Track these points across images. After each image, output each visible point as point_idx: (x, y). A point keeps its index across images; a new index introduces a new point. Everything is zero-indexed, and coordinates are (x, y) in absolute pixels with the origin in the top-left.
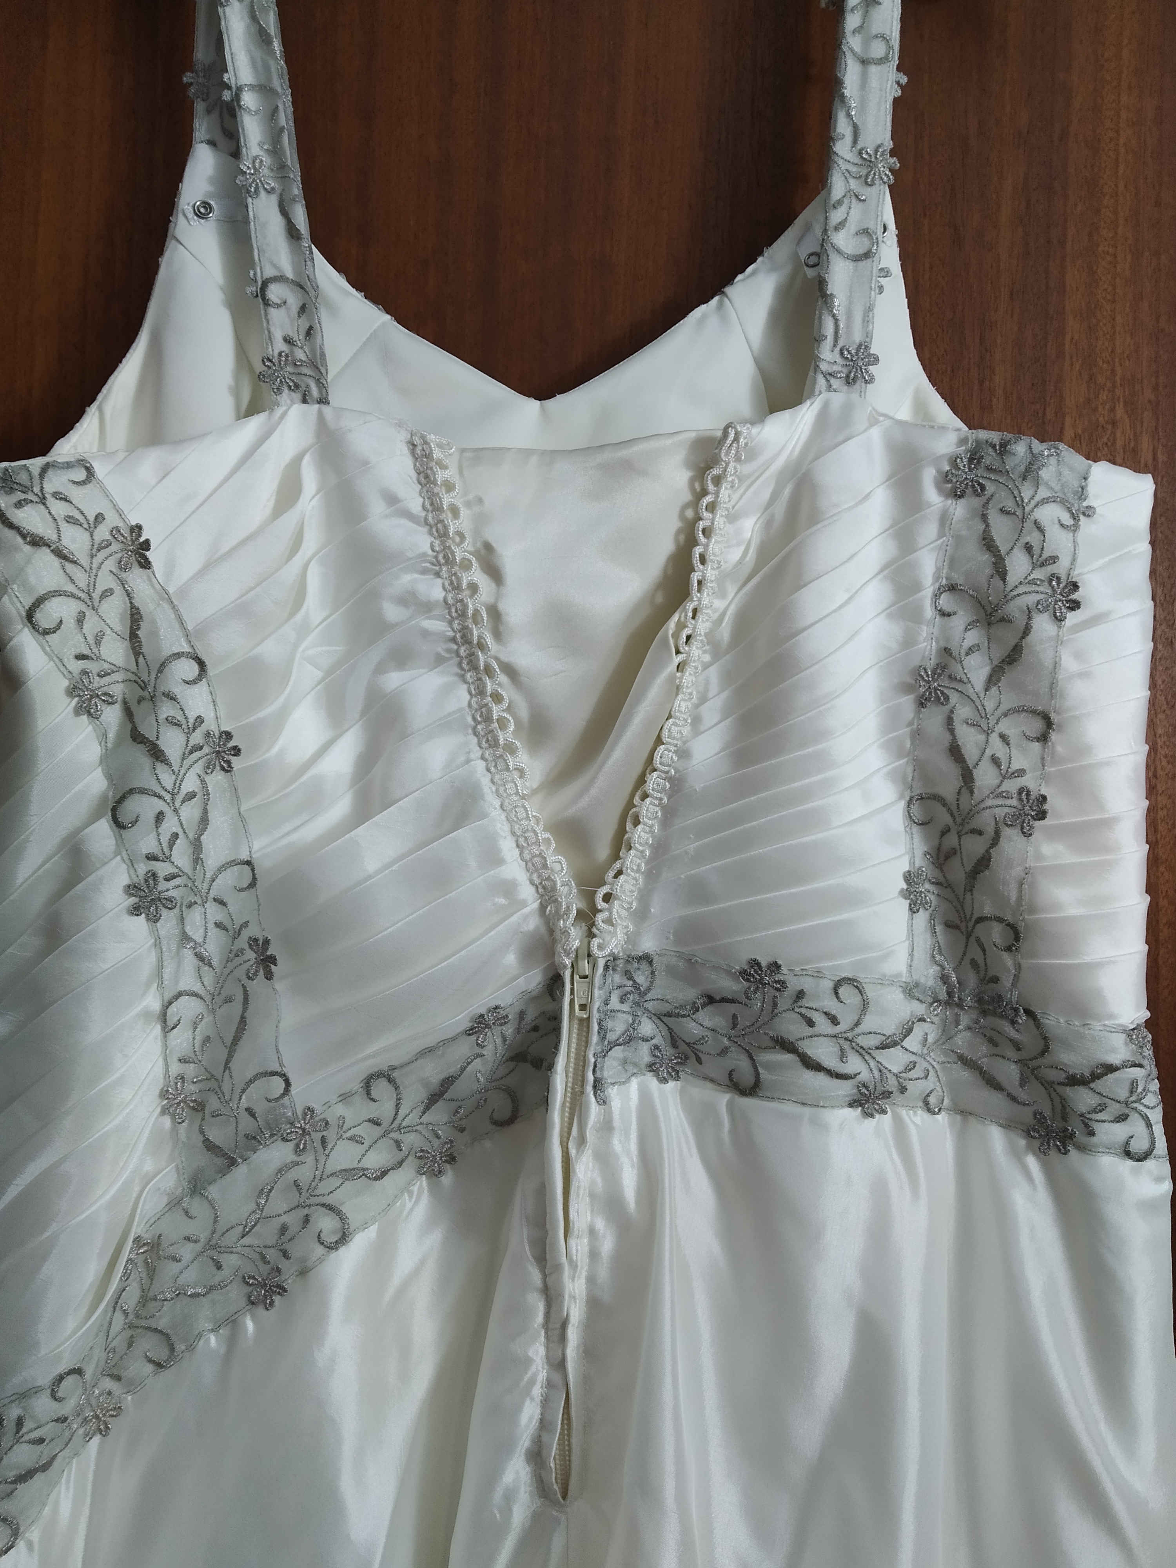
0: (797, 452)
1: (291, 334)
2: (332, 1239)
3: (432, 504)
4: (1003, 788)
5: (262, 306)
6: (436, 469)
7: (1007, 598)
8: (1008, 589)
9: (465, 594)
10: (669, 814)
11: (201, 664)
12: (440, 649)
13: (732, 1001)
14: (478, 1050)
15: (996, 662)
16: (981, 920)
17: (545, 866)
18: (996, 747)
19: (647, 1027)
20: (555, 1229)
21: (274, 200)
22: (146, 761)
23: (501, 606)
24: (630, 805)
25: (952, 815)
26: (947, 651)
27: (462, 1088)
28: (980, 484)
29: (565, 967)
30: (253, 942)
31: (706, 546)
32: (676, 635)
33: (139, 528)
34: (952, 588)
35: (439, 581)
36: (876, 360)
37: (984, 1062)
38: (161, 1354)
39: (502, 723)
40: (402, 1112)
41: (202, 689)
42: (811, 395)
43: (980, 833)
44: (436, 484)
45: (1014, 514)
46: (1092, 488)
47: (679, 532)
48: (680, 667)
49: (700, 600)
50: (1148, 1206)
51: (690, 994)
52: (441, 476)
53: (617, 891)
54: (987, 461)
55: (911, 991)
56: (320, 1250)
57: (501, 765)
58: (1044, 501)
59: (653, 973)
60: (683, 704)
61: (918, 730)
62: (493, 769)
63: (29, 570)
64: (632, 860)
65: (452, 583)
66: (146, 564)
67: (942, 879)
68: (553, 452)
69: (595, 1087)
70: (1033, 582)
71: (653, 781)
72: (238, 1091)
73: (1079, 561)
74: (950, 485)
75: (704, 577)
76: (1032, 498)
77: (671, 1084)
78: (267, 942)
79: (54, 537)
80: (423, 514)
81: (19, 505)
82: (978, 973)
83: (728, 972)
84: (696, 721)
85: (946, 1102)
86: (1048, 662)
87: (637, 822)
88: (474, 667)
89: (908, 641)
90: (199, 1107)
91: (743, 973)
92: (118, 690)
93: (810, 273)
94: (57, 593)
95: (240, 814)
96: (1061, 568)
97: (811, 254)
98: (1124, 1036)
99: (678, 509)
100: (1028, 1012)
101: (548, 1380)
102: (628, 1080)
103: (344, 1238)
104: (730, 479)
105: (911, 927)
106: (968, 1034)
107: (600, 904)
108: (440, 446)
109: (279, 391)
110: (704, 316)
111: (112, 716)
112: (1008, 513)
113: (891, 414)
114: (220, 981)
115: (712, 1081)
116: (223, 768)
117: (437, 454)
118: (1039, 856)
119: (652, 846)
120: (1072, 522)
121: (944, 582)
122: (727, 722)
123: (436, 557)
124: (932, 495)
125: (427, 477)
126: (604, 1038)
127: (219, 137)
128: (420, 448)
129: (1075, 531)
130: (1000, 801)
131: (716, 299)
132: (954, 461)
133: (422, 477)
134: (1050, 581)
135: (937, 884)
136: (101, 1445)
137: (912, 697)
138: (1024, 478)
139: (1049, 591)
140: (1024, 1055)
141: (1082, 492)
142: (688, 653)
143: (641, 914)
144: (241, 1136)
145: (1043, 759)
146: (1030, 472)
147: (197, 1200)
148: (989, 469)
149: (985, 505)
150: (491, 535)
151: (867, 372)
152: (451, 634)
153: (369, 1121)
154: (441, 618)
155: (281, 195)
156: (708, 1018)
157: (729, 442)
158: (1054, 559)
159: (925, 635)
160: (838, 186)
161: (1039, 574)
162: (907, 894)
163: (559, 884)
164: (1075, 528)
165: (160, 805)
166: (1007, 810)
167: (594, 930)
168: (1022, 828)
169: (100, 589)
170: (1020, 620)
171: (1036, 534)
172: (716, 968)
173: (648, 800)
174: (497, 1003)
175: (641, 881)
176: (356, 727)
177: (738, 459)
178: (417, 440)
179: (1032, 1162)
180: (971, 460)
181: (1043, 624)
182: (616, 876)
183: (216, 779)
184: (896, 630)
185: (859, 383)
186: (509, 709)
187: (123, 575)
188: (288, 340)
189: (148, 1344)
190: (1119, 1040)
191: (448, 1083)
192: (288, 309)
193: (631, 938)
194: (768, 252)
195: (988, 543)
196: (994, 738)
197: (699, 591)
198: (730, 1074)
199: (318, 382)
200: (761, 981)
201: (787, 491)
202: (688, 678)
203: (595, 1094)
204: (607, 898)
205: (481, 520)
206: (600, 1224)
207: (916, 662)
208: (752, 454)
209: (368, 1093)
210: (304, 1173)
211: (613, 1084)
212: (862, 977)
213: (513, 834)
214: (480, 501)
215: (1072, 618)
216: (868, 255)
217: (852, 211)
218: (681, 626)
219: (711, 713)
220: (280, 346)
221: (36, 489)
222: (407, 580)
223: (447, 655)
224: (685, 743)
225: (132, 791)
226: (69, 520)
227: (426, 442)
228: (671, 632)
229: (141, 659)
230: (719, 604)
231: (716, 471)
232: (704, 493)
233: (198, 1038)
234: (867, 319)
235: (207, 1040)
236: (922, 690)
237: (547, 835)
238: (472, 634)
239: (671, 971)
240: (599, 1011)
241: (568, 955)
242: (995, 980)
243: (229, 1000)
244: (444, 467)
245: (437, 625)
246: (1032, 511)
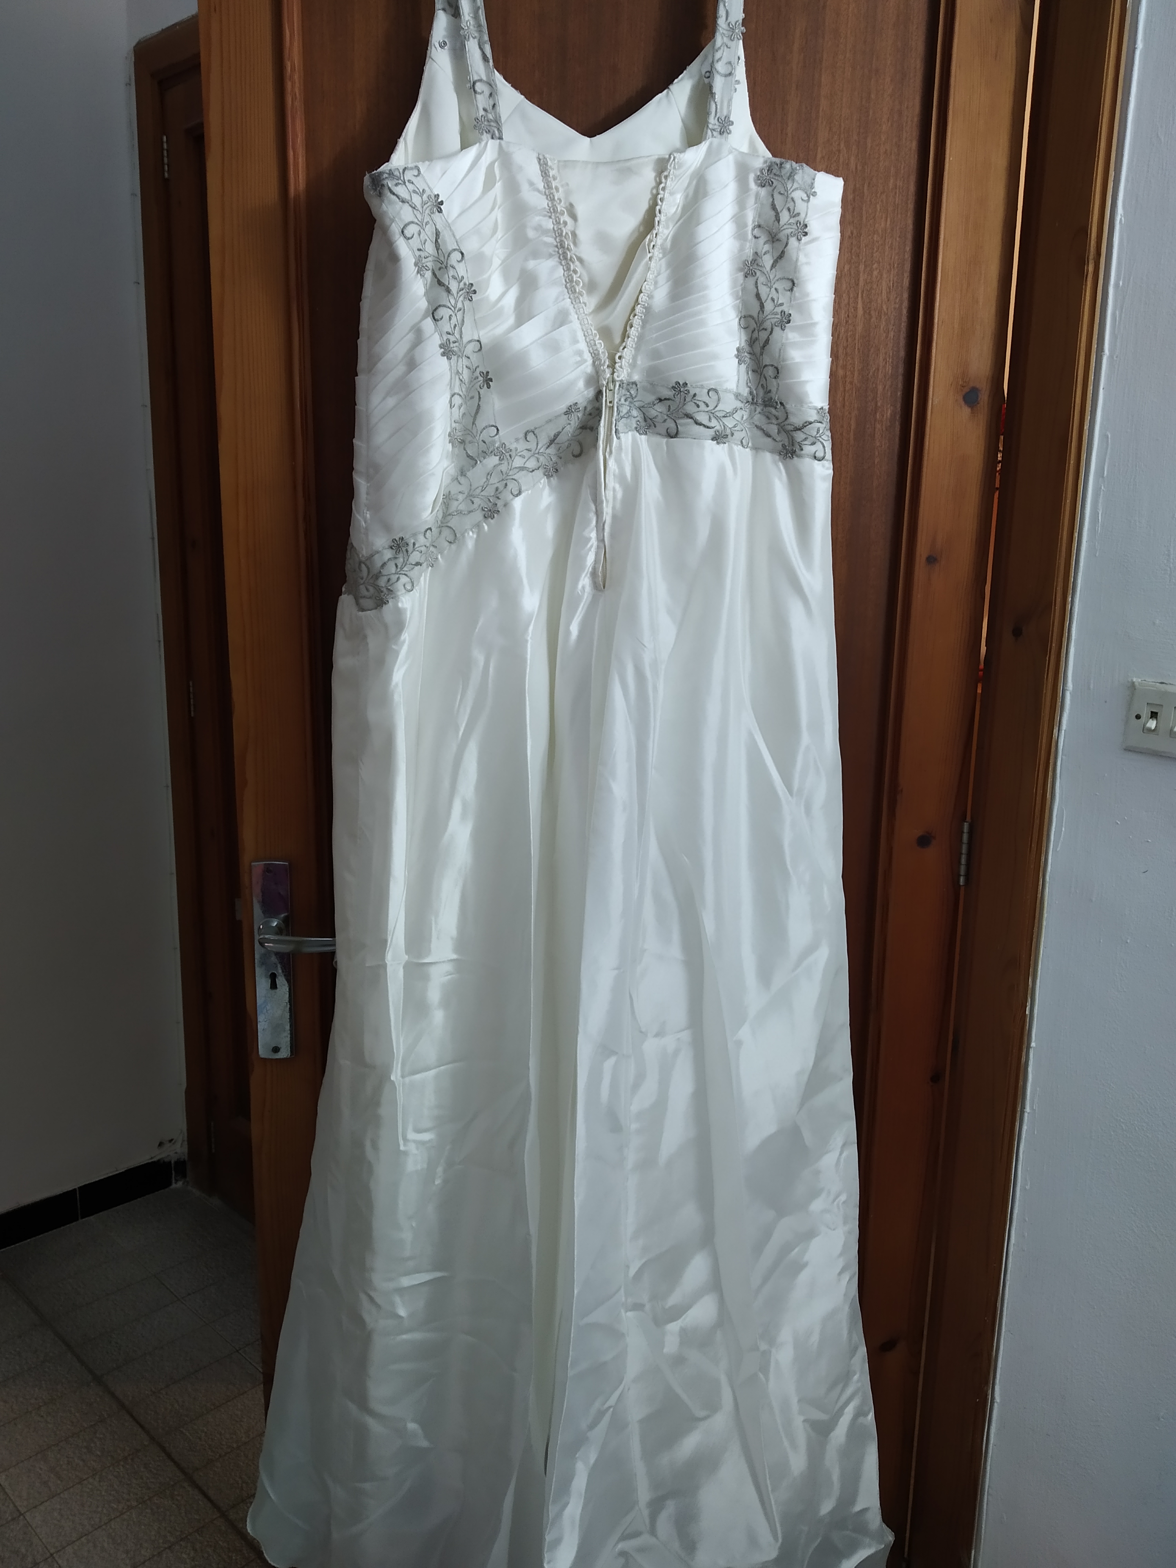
0: (698, 165)
1: (486, 106)
2: (516, 493)
3: (548, 186)
4: (775, 311)
5: (473, 93)
6: (550, 170)
7: (780, 231)
8: (780, 226)
9: (562, 226)
10: (644, 322)
11: (462, 254)
12: (551, 250)
13: (668, 399)
14: (569, 422)
15: (775, 258)
16: (766, 366)
17: (595, 345)
18: (773, 294)
19: (635, 413)
20: (601, 486)
21: (476, 41)
22: (445, 294)
23: (577, 232)
24: (629, 319)
25: (756, 323)
26: (756, 253)
27: (563, 438)
28: (772, 181)
29: (604, 385)
30: (481, 373)
31: (661, 206)
32: (649, 245)
33: (438, 195)
34: (759, 226)
35: (551, 220)
36: (733, 123)
37: (765, 427)
38: (451, 538)
39: (577, 283)
40: (539, 447)
41: (462, 264)
42: (705, 139)
43: (766, 330)
44: (549, 176)
45: (784, 194)
46: (816, 184)
47: (650, 199)
48: (650, 258)
49: (658, 230)
50: (824, 479)
51: (651, 398)
52: (551, 173)
53: (624, 354)
54: (774, 171)
55: (737, 396)
56: (511, 496)
57: (577, 301)
58: (796, 189)
59: (637, 390)
60: (651, 276)
61: (744, 287)
62: (574, 303)
63: (402, 212)
64: (630, 342)
65: (556, 221)
66: (440, 211)
67: (752, 352)
68: (598, 163)
69: (616, 432)
70: (790, 224)
71: (638, 309)
72: (479, 432)
73: (808, 216)
74: (759, 181)
75: (660, 220)
76: (791, 188)
77: (643, 437)
78: (488, 373)
79: (410, 199)
80: (544, 190)
81: (396, 185)
82: (764, 389)
83: (668, 388)
84: (656, 283)
85: (750, 444)
86: (795, 259)
87: (631, 326)
88: (565, 258)
89: (741, 249)
90: (463, 442)
91: (673, 387)
92: (430, 265)
93: (706, 81)
94: (412, 222)
95: (475, 320)
96: (801, 218)
97: (706, 72)
98: (816, 411)
99: (650, 191)
100: (781, 404)
101: (598, 546)
102: (628, 432)
103: (520, 493)
104: (671, 177)
105: (738, 371)
106: (759, 415)
107: (617, 360)
108: (550, 159)
109: (482, 133)
110: (660, 99)
111: (428, 274)
112: (782, 194)
113: (738, 148)
114: (469, 390)
115: (660, 434)
116: (469, 300)
117: (550, 163)
118: (787, 339)
119: (637, 337)
120: (807, 198)
121: (756, 223)
122: (669, 283)
123: (550, 210)
124: (753, 186)
125: (545, 173)
126: (619, 414)
127: (447, 7)
128: (542, 161)
129: (808, 202)
130: (773, 316)
131: (665, 91)
132: (761, 171)
133: (543, 173)
134: (797, 224)
135: (750, 353)
136: (431, 570)
137: (742, 273)
138: (789, 179)
139: (796, 228)
140: (780, 421)
141: (812, 186)
142: (653, 253)
143: (633, 365)
144: (480, 451)
145: (791, 298)
146: (791, 176)
147: (463, 477)
148: (775, 174)
149: (773, 190)
150: (574, 199)
151: (728, 129)
152: (555, 243)
153: (527, 450)
154: (552, 237)
155: (479, 40)
156: (660, 408)
157: (670, 162)
158: (798, 214)
159: (748, 246)
160: (719, 40)
161: (793, 220)
162: (737, 356)
163: (601, 353)
164: (808, 201)
165: (450, 312)
166: (776, 320)
167: (615, 370)
168: (782, 327)
169: (425, 221)
170: (784, 239)
171: (792, 203)
172: (663, 386)
173: (636, 317)
174: (576, 401)
175: (633, 351)
176: (517, 284)
177: (674, 168)
178: (541, 157)
179: (781, 464)
180: (768, 170)
181: (793, 241)
182: (623, 349)
183: (467, 303)
184: (736, 244)
185: (725, 134)
186: (580, 277)
187: (432, 215)
188: (485, 110)
189: (446, 533)
190: (814, 412)
191: (556, 436)
192: (484, 95)
193: (629, 375)
194: (688, 68)
195: (773, 207)
196: (773, 289)
197: (658, 225)
198: (667, 429)
199: (498, 129)
200: (680, 390)
201: (694, 182)
202: (653, 264)
203: (616, 435)
204: (620, 358)
205: (568, 193)
206: (617, 487)
207: (744, 258)
208: (680, 165)
209: (526, 438)
210: (504, 467)
211: (622, 433)
212: (718, 388)
213: (583, 330)
214: (567, 184)
215: (804, 239)
216: (730, 74)
217: (724, 53)
218: (650, 241)
219: (662, 279)
220: (482, 112)
221: (402, 178)
222: (537, 219)
223: (554, 253)
224: (651, 292)
225: (440, 306)
226: (414, 192)
227: (544, 158)
228: (647, 243)
229: (440, 251)
230: (666, 232)
231: (665, 173)
232: (661, 183)
233: (461, 414)
234: (729, 105)
235: (464, 414)
236: (746, 270)
237: (596, 332)
238: (565, 243)
239: (645, 389)
240: (617, 403)
241: (605, 380)
242: (770, 391)
243: (472, 398)
244: (553, 169)
245: (550, 240)
246: (791, 193)
